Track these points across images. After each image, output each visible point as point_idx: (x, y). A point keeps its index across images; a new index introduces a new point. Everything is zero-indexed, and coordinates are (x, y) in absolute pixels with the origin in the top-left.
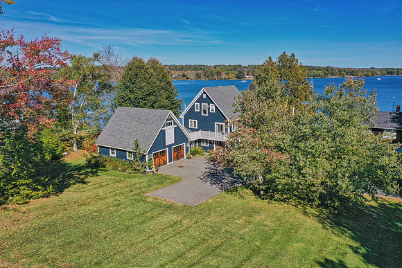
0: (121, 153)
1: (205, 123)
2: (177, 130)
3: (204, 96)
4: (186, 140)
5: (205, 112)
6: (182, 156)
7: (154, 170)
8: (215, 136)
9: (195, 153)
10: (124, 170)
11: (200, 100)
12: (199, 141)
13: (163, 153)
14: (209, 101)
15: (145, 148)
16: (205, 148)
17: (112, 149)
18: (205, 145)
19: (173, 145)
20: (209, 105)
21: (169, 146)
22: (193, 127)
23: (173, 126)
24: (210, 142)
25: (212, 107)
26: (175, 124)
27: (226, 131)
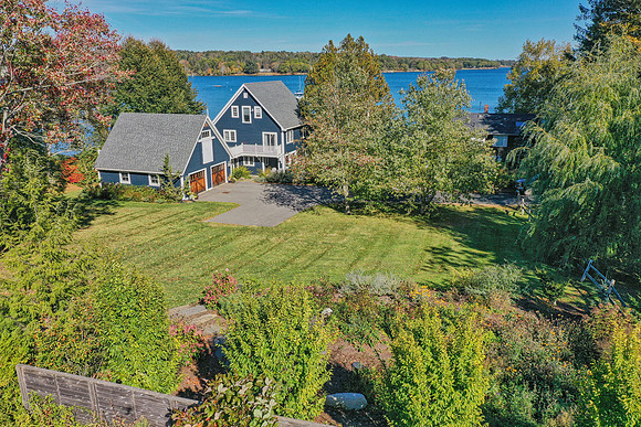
0: (139, 178)
1: (249, 134)
2: (216, 143)
3: (246, 96)
4: (226, 157)
5: (247, 118)
6: (223, 179)
7: (193, 197)
8: (264, 151)
9: (238, 175)
10: (151, 201)
11: (240, 101)
12: (241, 159)
13: (199, 176)
14: (253, 102)
15: (179, 167)
16: (249, 168)
17: (123, 173)
18: (249, 164)
19: (212, 163)
20: (252, 108)
21: (208, 165)
22: (230, 140)
23: (211, 138)
24: (256, 159)
25: (257, 110)
26: (213, 134)
27: (279, 143)
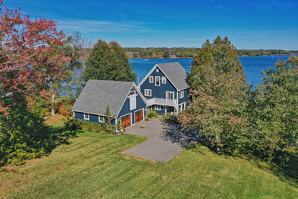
0: (94, 117)
1: (158, 92)
2: (138, 98)
3: (157, 71)
5: (158, 83)
7: (122, 130)
8: (166, 102)
9: (151, 116)
10: (98, 132)
11: (154, 74)
12: (153, 106)
13: (128, 117)
14: (161, 74)
15: (115, 113)
16: (158, 112)
17: (86, 114)
18: (158, 109)
19: (135, 110)
20: (161, 77)
22: (148, 95)
23: (135, 95)
24: (162, 107)
25: (164, 79)
26: (137, 93)
27: (175, 98)
